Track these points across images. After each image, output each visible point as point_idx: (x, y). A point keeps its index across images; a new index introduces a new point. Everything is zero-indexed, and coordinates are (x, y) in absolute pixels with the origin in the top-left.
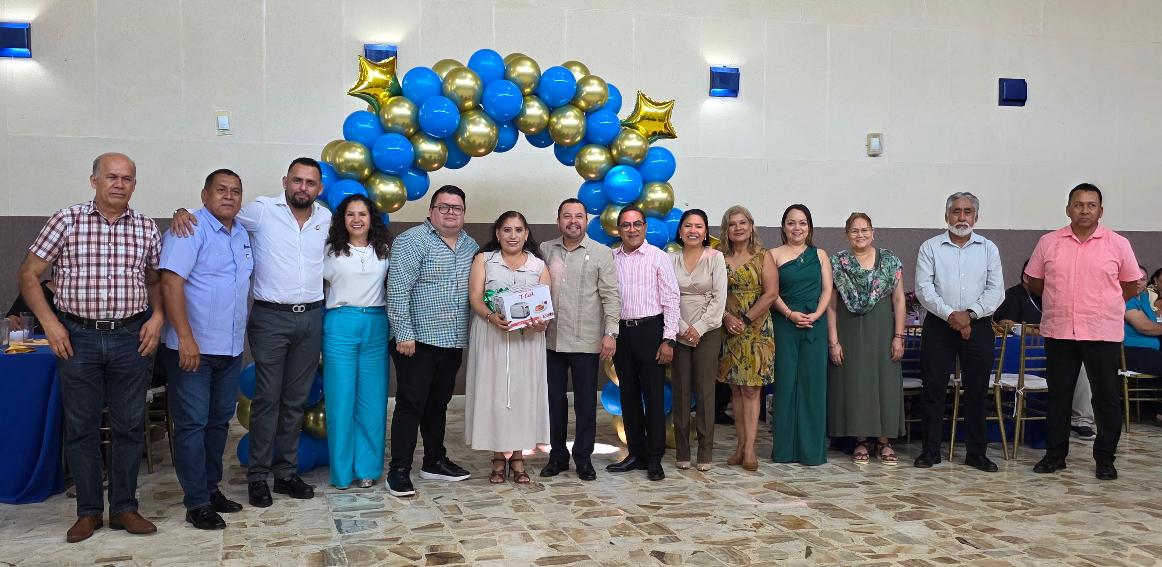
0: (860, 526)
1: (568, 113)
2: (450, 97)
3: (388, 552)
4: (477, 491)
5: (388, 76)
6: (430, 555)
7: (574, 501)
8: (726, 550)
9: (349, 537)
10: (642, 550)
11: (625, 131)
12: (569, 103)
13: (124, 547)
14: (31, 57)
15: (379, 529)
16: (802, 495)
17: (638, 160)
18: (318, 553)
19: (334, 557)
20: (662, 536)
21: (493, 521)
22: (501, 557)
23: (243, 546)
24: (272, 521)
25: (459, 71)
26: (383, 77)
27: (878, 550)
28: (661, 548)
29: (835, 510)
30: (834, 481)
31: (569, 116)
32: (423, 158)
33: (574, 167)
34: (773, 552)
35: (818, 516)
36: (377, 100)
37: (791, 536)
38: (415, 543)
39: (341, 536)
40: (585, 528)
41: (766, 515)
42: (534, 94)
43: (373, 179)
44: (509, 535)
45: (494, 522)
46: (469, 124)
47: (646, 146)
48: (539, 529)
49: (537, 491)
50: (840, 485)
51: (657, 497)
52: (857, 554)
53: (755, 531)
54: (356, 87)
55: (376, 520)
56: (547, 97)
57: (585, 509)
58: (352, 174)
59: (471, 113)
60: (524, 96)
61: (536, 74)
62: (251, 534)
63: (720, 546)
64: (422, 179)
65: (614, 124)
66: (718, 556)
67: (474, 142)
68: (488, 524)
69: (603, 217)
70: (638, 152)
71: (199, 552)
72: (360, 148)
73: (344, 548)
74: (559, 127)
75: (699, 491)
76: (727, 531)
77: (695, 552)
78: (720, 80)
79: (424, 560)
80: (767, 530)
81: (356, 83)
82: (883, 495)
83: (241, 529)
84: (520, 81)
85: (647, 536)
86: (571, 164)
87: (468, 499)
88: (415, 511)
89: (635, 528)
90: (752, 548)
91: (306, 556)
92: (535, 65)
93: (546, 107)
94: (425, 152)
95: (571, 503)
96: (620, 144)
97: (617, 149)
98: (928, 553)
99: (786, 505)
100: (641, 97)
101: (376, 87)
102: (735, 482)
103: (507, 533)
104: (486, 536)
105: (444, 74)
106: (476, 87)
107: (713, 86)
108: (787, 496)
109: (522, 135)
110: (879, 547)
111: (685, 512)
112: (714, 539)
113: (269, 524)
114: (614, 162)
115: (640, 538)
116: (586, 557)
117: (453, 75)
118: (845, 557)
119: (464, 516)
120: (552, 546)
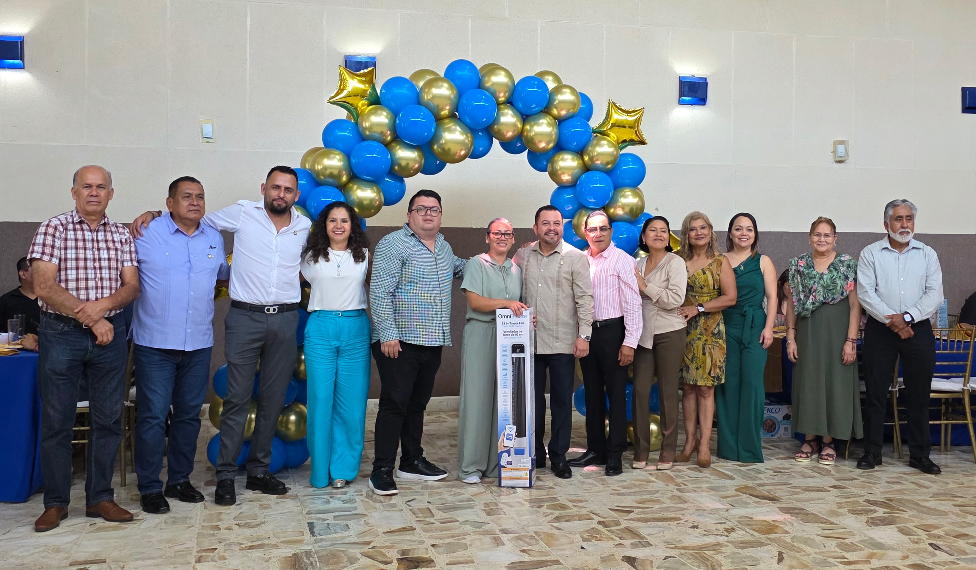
0: (831, 531)
1: (541, 121)
2: (427, 106)
3: (359, 556)
4: (450, 494)
5: (367, 85)
6: (401, 559)
7: (545, 505)
8: (697, 555)
9: (322, 540)
10: (613, 555)
11: (596, 138)
12: (542, 111)
13: (98, 549)
14: (24, 68)
15: (351, 532)
16: (773, 499)
17: (609, 166)
18: (290, 557)
19: (306, 561)
20: (633, 541)
21: (465, 524)
22: (473, 562)
23: (216, 549)
24: (246, 524)
25: (435, 81)
26: (362, 86)
27: (851, 556)
28: (632, 553)
29: (807, 514)
30: (805, 485)
31: (542, 123)
32: (400, 165)
33: (547, 173)
34: (745, 558)
35: (790, 520)
36: (356, 109)
37: (763, 541)
38: (387, 547)
39: (313, 539)
40: (556, 532)
41: (739, 520)
42: (508, 103)
43: (351, 185)
44: (480, 539)
45: (466, 526)
46: (444, 132)
47: (617, 152)
48: (510, 533)
49: (509, 495)
50: (810, 488)
51: (628, 501)
52: (829, 560)
53: (727, 536)
54: (336, 95)
55: (348, 522)
56: (520, 106)
57: (557, 513)
58: (331, 180)
59: (447, 121)
60: (499, 104)
61: (510, 84)
62: (223, 537)
63: (691, 552)
64: (399, 184)
65: (586, 131)
66: (690, 561)
67: (449, 150)
68: (460, 527)
69: (575, 221)
70: (609, 159)
71: (173, 555)
72: (338, 154)
73: (316, 552)
74: (532, 134)
75: (670, 495)
76: (699, 535)
77: (666, 558)
78: (689, 88)
79: (395, 564)
80: (738, 535)
81: (335, 92)
82: (855, 499)
83: (215, 532)
84: (495, 90)
85: (619, 541)
86: (544, 170)
87: (440, 502)
88: (388, 514)
89: (606, 532)
90: (723, 553)
91: (279, 560)
92: (509, 74)
93: (520, 116)
94: (402, 159)
95: (542, 506)
96: (591, 151)
97: (589, 155)
98: (902, 560)
99: (758, 509)
100: (612, 105)
101: (355, 96)
102: (707, 485)
103: (478, 537)
104: (458, 539)
105: (421, 84)
106: (452, 96)
107: (681, 94)
108: (758, 500)
109: (496, 142)
110: (852, 553)
111: (656, 516)
112: (686, 544)
113: (243, 526)
114: (586, 169)
115: (611, 543)
116: (557, 562)
117: (430, 84)
118: (818, 564)
119: (436, 520)
120: (523, 551)
